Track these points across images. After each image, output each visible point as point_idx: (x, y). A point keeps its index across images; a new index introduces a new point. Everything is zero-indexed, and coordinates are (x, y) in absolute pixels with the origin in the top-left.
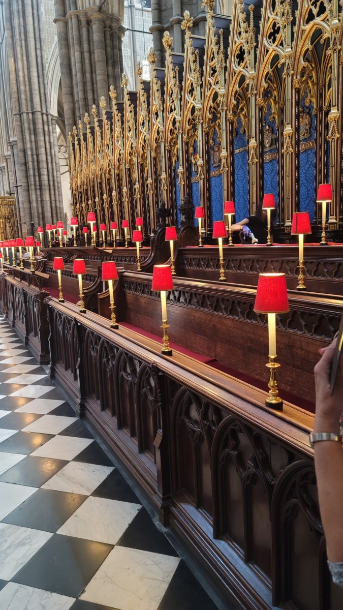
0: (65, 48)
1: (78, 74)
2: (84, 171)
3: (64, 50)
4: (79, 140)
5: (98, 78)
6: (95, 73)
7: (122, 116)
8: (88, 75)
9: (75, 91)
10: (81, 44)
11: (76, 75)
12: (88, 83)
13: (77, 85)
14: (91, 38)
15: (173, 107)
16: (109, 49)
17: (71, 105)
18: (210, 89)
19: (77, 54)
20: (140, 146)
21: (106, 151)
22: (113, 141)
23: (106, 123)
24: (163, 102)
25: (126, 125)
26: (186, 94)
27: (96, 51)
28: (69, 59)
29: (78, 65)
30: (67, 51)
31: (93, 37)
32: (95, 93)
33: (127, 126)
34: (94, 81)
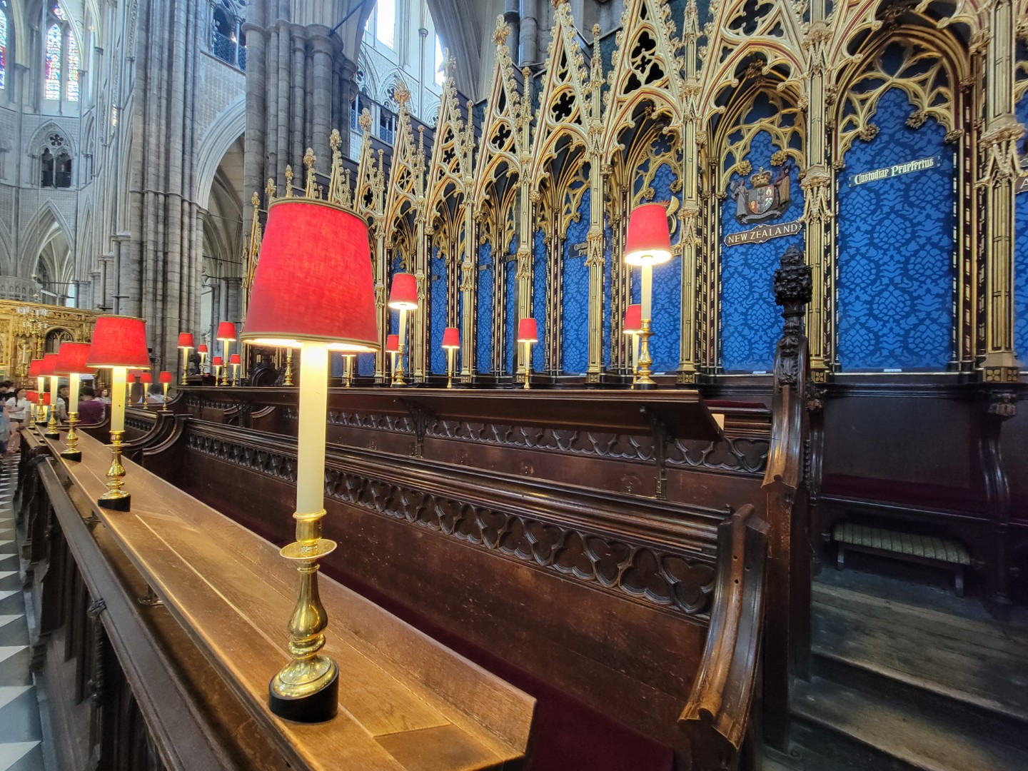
1: (280, 114)
5: (317, 129)
6: (311, 122)
8: (298, 121)
9: (271, 137)
10: (290, 73)
11: (276, 115)
14: (308, 72)
17: (259, 158)
28: (265, 91)
31: (313, 71)
34: (308, 133)
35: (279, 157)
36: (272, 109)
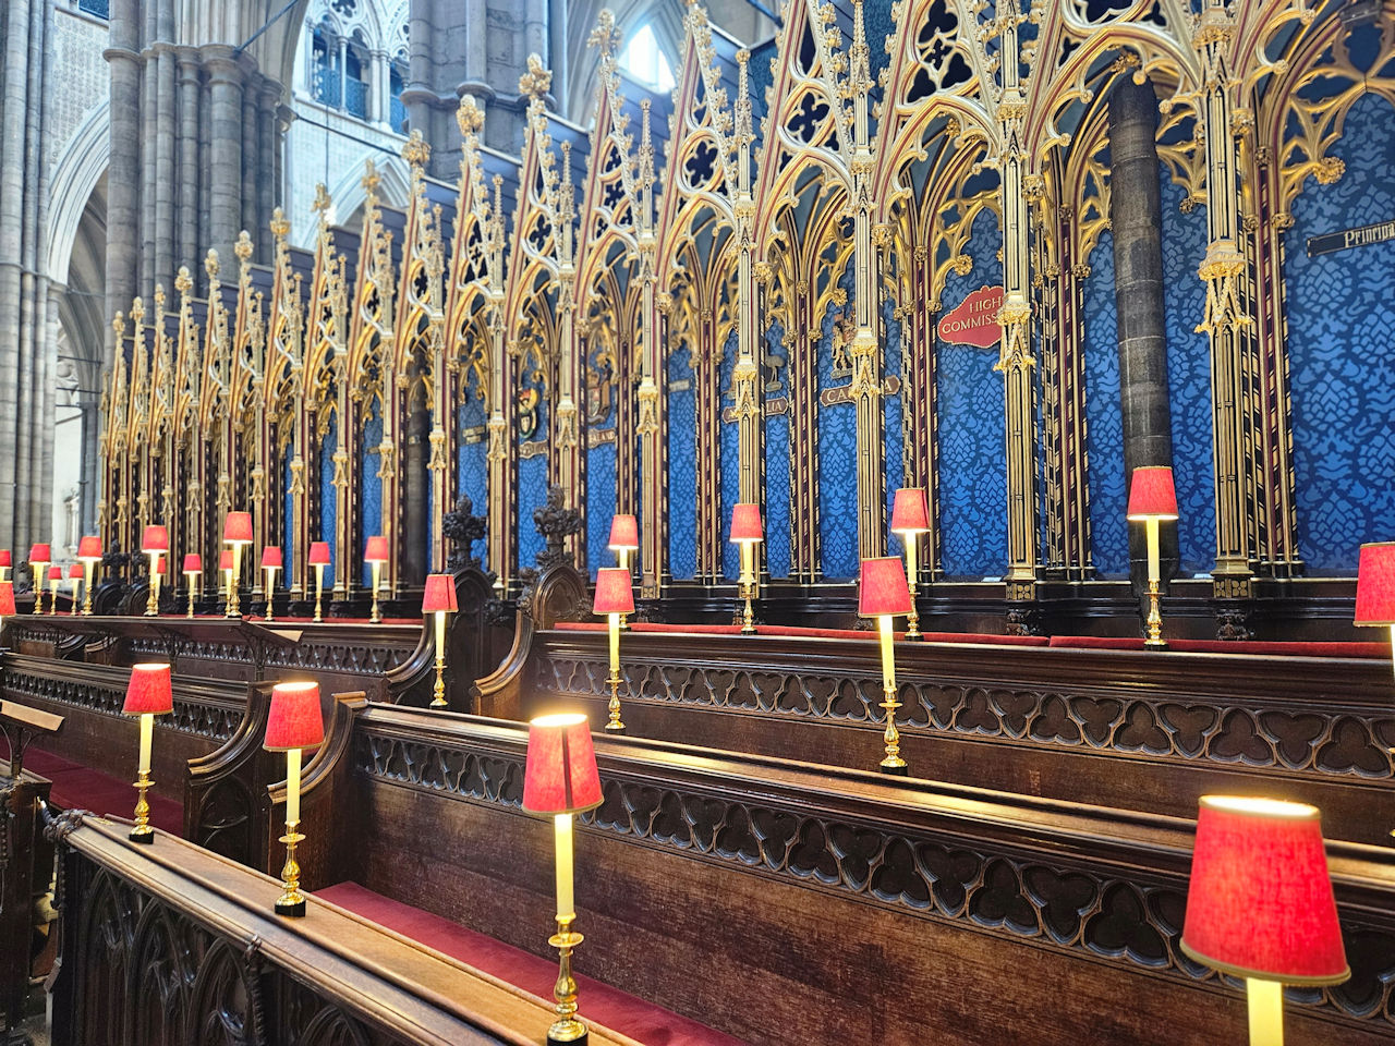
0: (130, 121)
1: (159, 183)
2: (157, 411)
3: (125, 125)
4: (149, 334)
5: (216, 201)
6: (209, 189)
7: (306, 283)
8: (188, 191)
9: (146, 218)
10: (175, 117)
11: (154, 185)
12: (185, 209)
13: (155, 206)
14: (204, 111)
15: (476, 269)
16: (250, 145)
17: (129, 250)
18: (599, 234)
19: (163, 140)
20: (358, 357)
21: (241, 363)
22: (269, 339)
23: (247, 296)
24: (448, 256)
25: (316, 304)
26: (522, 240)
27: (215, 142)
28: (137, 146)
29: (163, 165)
30: (133, 126)
31: (210, 110)
32: (204, 233)
33: (318, 308)
34: (204, 206)
35: (158, 250)
36: (147, 176)
